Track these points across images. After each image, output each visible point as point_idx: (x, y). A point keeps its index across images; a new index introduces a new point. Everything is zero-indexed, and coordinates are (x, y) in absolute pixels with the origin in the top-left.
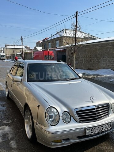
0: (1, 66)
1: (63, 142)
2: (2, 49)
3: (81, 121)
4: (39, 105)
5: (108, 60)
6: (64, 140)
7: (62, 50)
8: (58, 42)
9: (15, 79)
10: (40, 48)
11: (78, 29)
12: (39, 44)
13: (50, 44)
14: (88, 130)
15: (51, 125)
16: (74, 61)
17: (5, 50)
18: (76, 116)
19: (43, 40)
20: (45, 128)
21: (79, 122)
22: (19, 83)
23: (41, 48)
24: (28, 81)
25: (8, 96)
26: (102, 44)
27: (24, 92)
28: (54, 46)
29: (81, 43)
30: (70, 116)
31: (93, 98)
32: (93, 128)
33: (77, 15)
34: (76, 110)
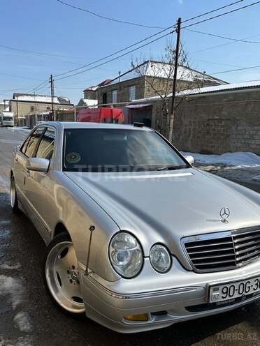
0: (3, 141)
1: (152, 320)
2: (7, 103)
3: (198, 267)
4: (94, 227)
5: (247, 133)
6: (153, 314)
7: (143, 107)
8: (133, 89)
9: (33, 165)
10: (92, 103)
11: (180, 59)
12: (90, 94)
13: (115, 93)
14: (214, 290)
15: (123, 277)
16: (171, 132)
17: (14, 104)
18: (186, 256)
19: (100, 85)
20: (108, 283)
21: (193, 271)
22: (42, 174)
23: (95, 102)
24: (64, 170)
25: (14, 206)
26: (236, 94)
27: (55, 196)
28: (124, 97)
29: (185, 92)
30: (171, 254)
31: (227, 212)
32: (226, 287)
33: (179, 27)
34: (186, 240)
